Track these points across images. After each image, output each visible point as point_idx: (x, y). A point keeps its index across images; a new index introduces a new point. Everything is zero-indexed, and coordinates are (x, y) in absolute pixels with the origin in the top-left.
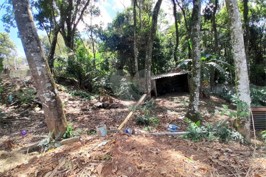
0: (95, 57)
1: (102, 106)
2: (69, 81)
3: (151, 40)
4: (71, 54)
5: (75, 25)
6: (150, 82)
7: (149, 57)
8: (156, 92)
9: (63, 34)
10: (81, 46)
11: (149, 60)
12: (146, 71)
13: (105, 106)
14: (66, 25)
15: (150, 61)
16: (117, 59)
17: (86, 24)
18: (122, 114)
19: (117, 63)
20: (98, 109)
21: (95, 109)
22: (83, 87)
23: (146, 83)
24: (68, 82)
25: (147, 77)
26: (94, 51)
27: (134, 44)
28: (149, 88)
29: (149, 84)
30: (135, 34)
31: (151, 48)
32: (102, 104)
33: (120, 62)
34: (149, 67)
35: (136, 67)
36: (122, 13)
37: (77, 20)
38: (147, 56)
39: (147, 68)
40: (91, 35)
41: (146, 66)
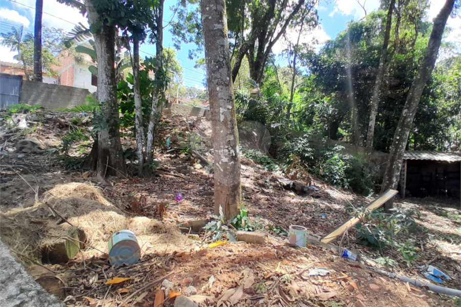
0: (291, 100)
1: (291, 187)
2: (245, 132)
3: (422, 79)
4: (255, 90)
5: (271, 44)
6: (400, 165)
7: (410, 113)
8: (405, 187)
9: (251, 57)
10: (273, 79)
11: (409, 120)
12: (397, 140)
13: (296, 188)
14: (257, 43)
15: (409, 122)
16: (332, 107)
17: (290, 42)
18: (328, 212)
19: (330, 115)
20: (284, 189)
21: (279, 190)
22: (263, 146)
23: (392, 165)
24: (243, 133)
25: (395, 153)
26: (292, 90)
27: (377, 82)
28: (397, 176)
29: (398, 169)
30: (381, 64)
31: (418, 95)
32: (291, 184)
33: (336, 113)
34: (405, 133)
35: (371, 127)
36: (360, 22)
37: (275, 35)
38: (405, 111)
39: (399, 136)
40: (293, 60)
41: (400, 130)
